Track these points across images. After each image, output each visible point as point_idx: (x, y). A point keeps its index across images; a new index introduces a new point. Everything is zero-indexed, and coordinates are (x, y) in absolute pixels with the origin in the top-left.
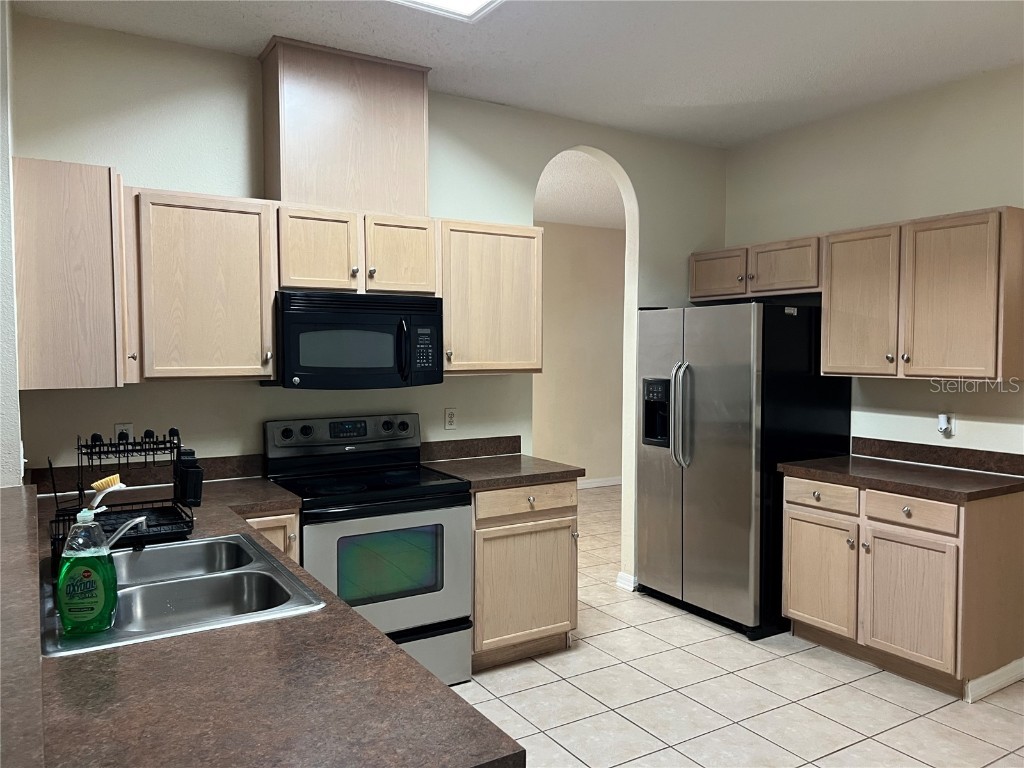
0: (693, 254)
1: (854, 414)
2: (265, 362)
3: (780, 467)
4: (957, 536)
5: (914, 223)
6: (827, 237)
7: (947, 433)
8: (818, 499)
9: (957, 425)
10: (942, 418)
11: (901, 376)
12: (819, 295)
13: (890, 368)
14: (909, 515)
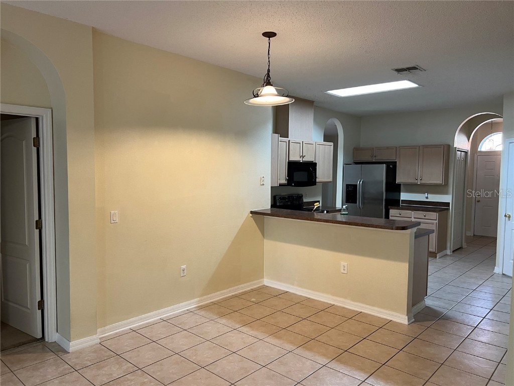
0: (354, 148)
1: (401, 194)
2: (286, 180)
3: (389, 207)
4: (436, 220)
5: (423, 146)
6: (399, 147)
7: (427, 198)
8: (400, 214)
9: (430, 196)
10: (426, 194)
11: (419, 183)
12: (396, 162)
13: (416, 181)
14: (425, 216)
